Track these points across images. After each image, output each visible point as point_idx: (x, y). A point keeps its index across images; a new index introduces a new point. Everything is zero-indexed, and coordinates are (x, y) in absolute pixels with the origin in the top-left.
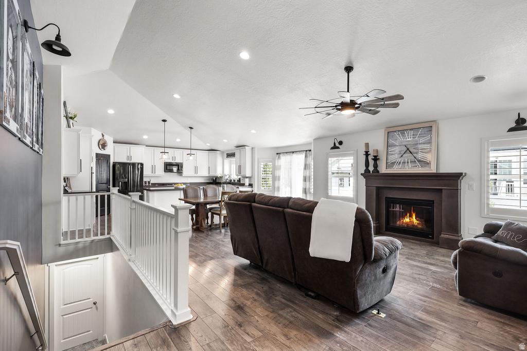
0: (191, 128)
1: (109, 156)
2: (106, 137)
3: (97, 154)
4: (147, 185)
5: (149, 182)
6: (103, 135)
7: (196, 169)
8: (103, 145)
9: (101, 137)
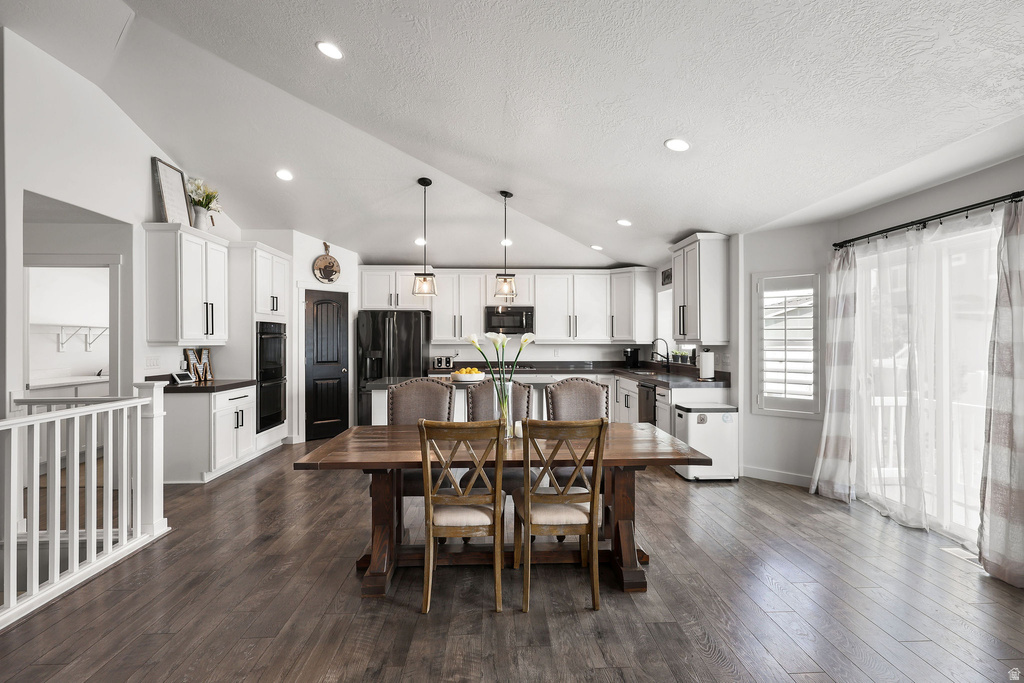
0: (506, 194)
1: (345, 296)
2: (336, 252)
3: (308, 292)
4: (444, 366)
5: (448, 361)
6: (327, 247)
7: (572, 323)
8: (328, 270)
9: (323, 252)
